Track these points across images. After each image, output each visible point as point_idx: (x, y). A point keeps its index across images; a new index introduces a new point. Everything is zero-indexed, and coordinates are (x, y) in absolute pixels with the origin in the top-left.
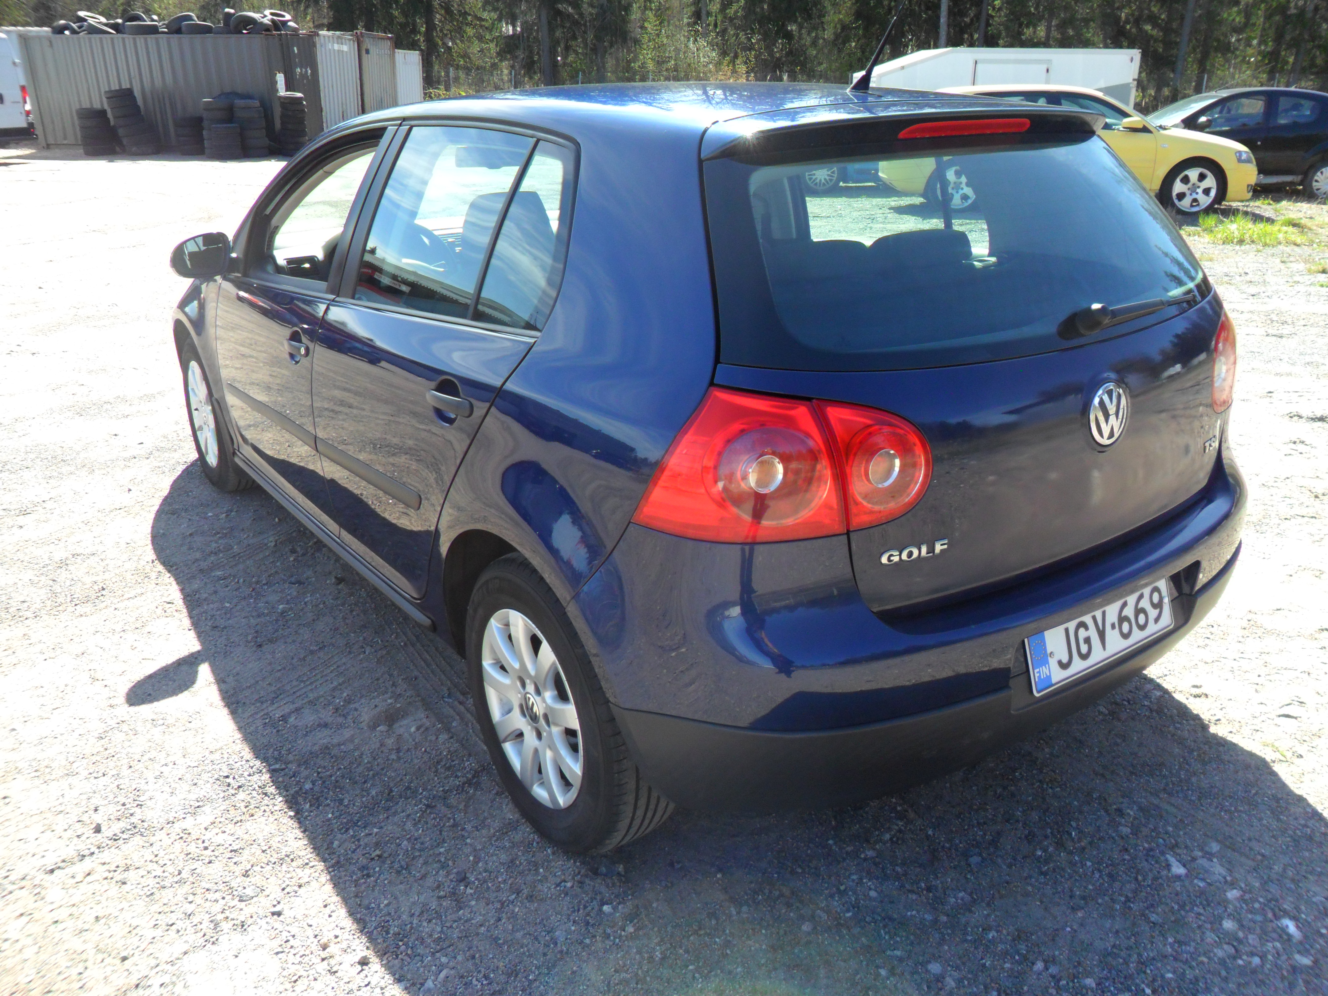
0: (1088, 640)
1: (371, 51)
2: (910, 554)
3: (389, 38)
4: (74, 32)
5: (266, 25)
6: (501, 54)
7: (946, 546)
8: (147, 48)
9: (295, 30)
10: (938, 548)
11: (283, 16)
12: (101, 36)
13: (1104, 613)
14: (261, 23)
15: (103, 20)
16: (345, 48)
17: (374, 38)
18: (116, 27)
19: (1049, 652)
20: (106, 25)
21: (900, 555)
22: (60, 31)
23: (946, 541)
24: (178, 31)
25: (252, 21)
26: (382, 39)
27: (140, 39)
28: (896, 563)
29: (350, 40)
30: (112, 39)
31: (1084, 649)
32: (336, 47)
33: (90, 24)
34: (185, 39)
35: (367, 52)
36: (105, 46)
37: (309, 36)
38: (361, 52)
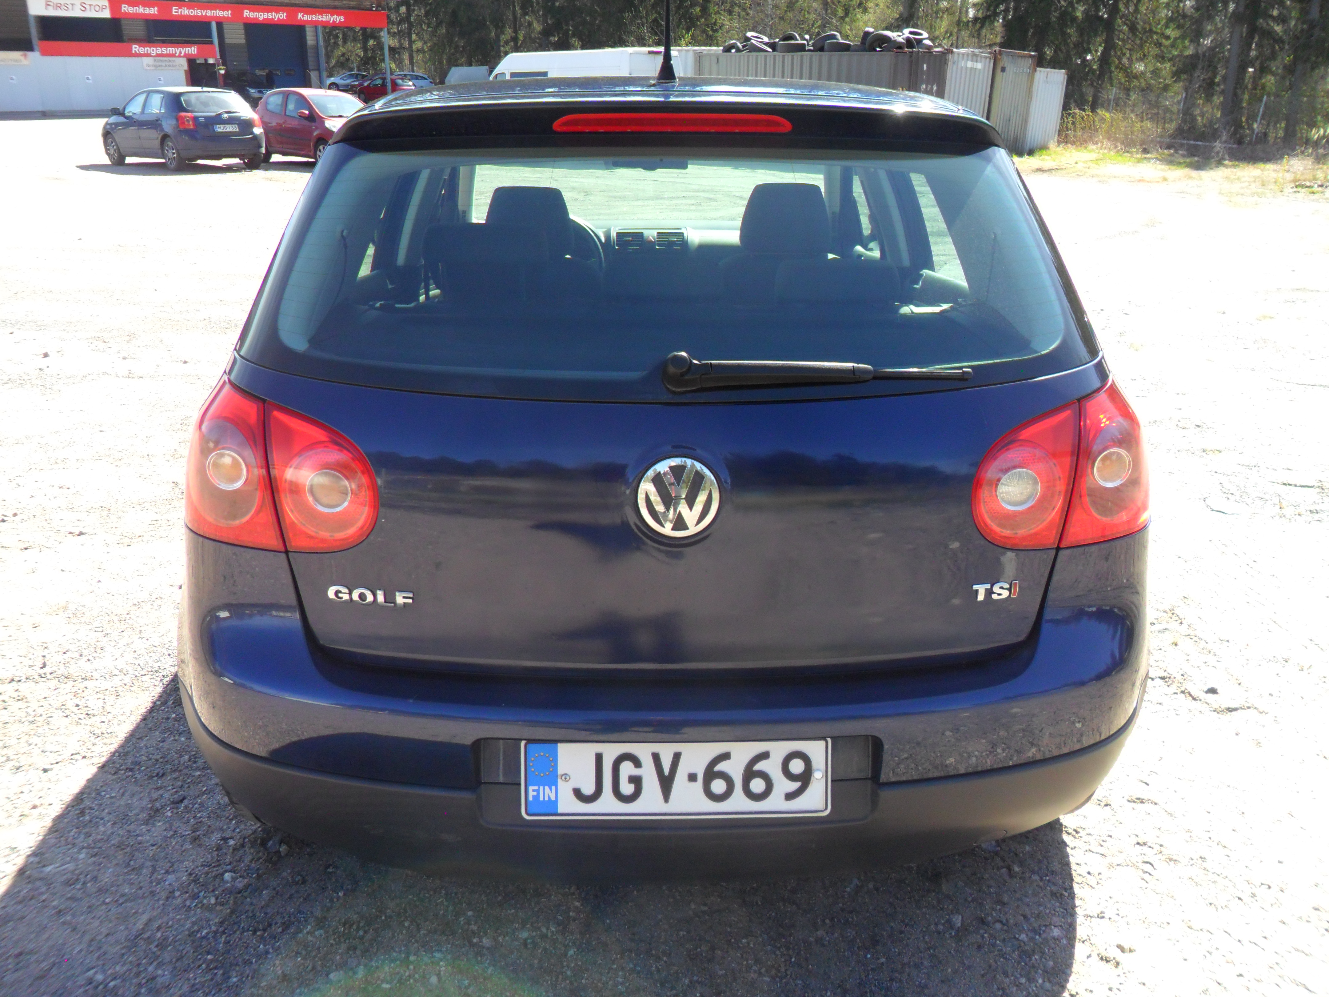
0: (636, 781)
1: (1007, 69)
2: (362, 597)
3: (1031, 56)
4: (738, 50)
5: (899, 43)
6: (1176, 75)
7: (410, 601)
8: (792, 63)
9: (929, 47)
10: (400, 599)
11: (921, 34)
12: (758, 53)
13: (677, 757)
14: (895, 41)
15: (766, 39)
16: (979, 66)
17: (1013, 56)
18: (773, 46)
19: (560, 772)
20: (766, 44)
21: (350, 593)
22: (728, 50)
23: (411, 595)
24: (822, 49)
25: (887, 39)
26: (1024, 57)
27: (788, 56)
28: (346, 601)
29: (986, 57)
30: (766, 56)
31: (627, 788)
32: (969, 64)
33: (752, 44)
34: (825, 55)
35: (1003, 70)
36: (759, 62)
37: (943, 53)
38: (997, 68)
